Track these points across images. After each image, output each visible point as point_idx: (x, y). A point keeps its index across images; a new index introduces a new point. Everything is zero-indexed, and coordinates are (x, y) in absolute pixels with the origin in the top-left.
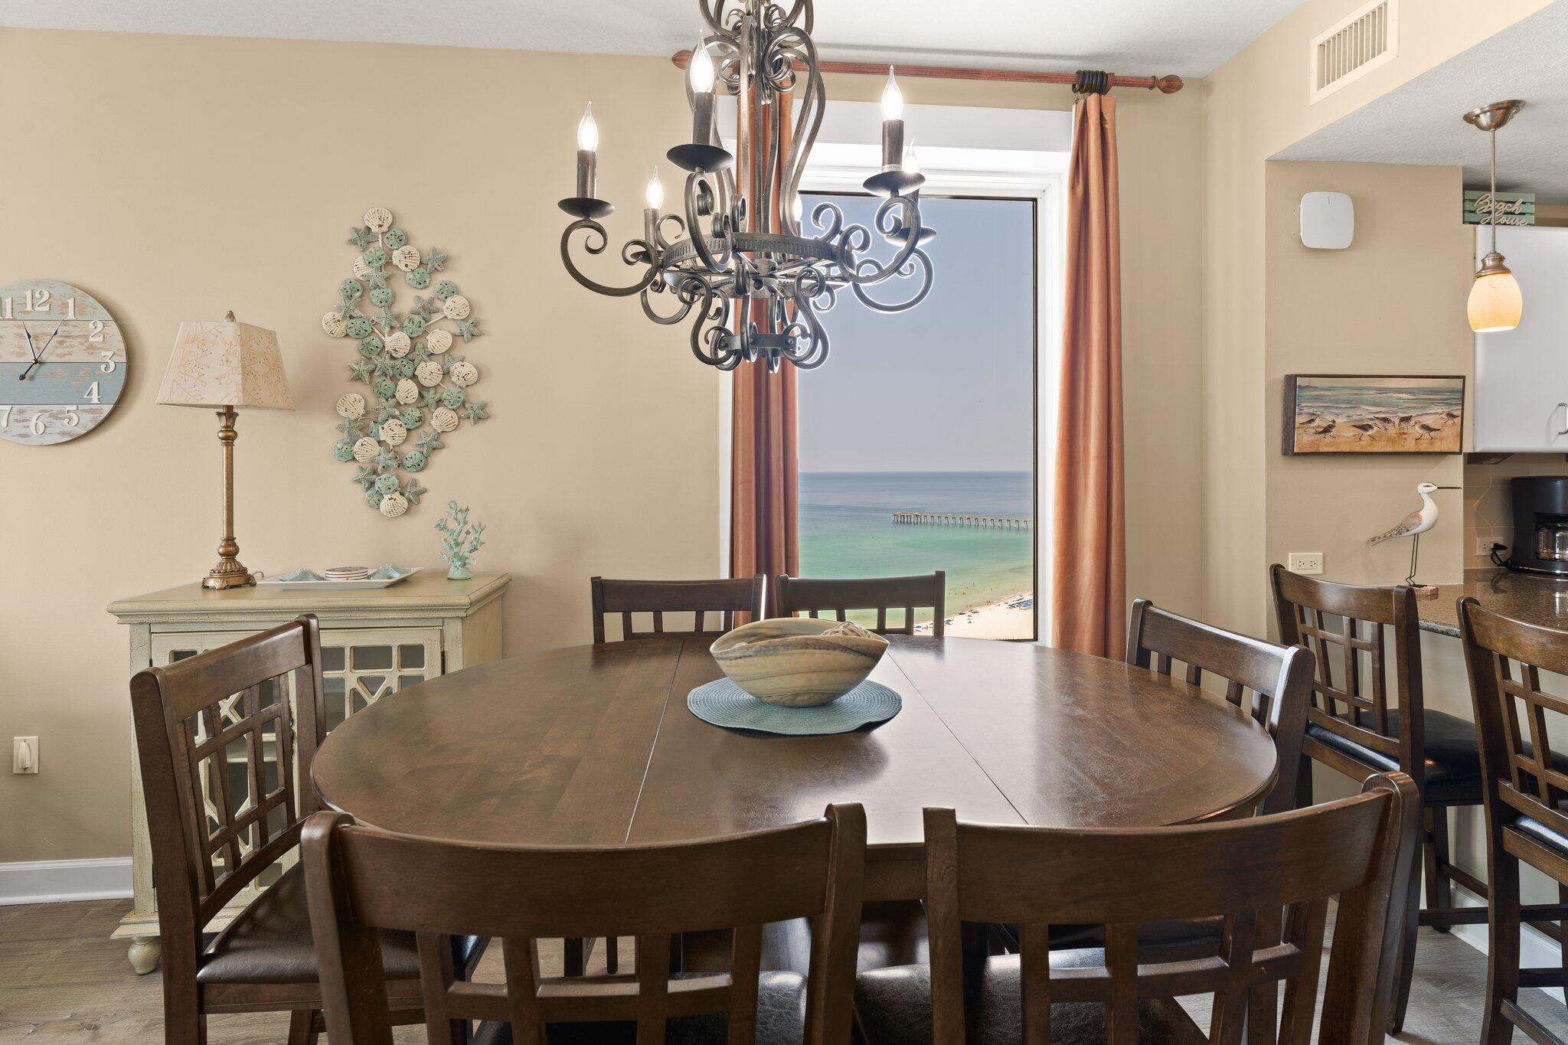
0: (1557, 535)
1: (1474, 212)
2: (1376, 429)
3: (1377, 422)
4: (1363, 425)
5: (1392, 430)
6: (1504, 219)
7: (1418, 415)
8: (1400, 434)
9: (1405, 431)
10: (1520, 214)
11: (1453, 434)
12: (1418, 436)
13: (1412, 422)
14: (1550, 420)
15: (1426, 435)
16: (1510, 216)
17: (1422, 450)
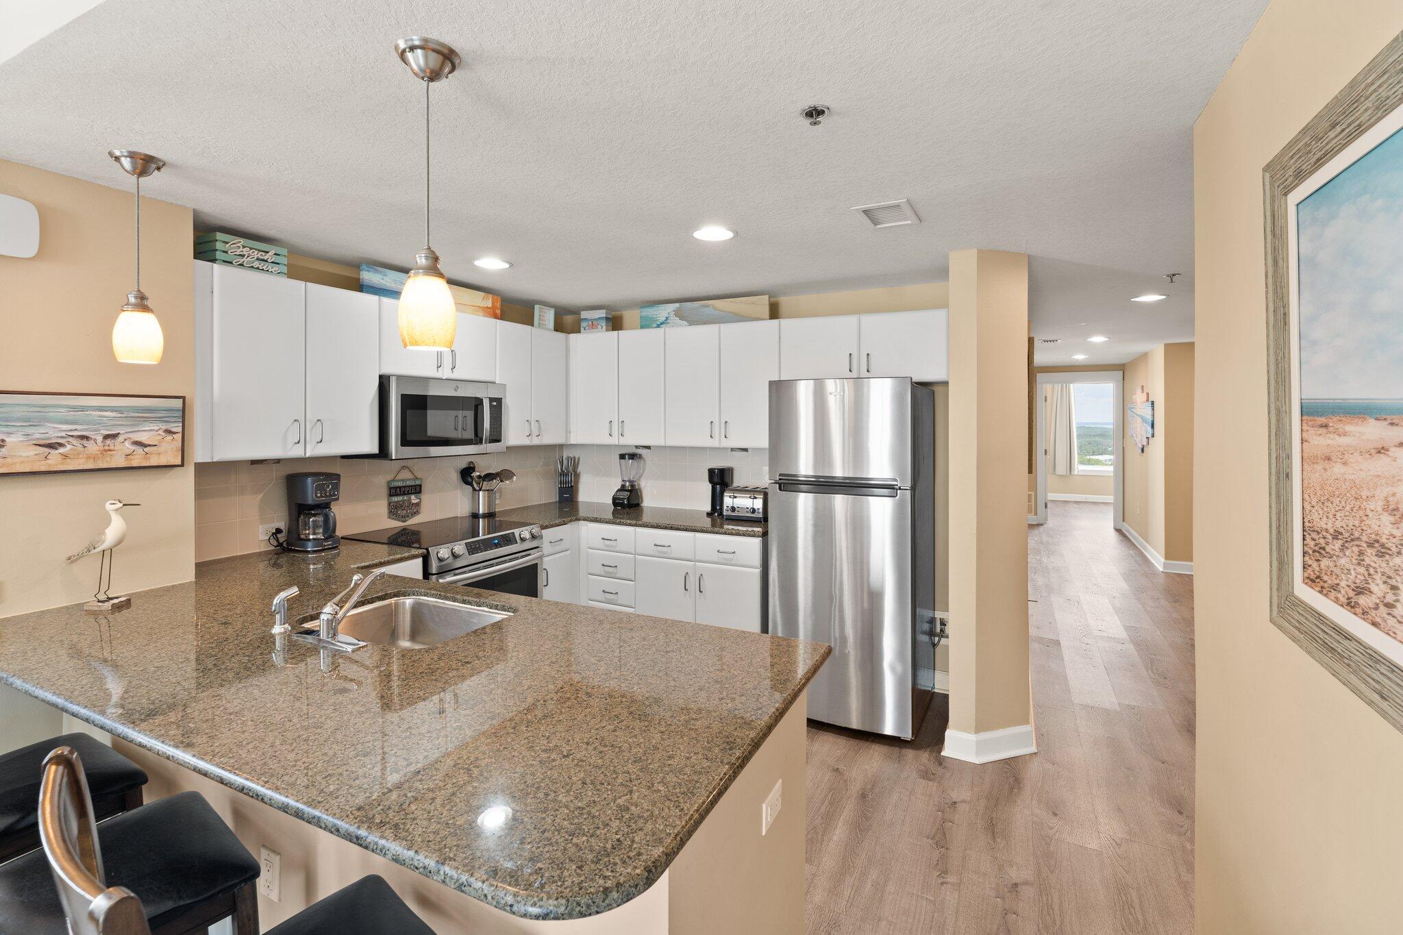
0: (311, 520)
1: (226, 252)
2: (69, 447)
3: (71, 439)
4: (52, 443)
5: (92, 448)
6: (256, 264)
7: (127, 433)
8: (105, 450)
9: (112, 448)
10: (272, 262)
11: (172, 448)
12: (128, 452)
13: (121, 438)
14: (287, 430)
15: (139, 450)
16: (263, 263)
17: (135, 464)
